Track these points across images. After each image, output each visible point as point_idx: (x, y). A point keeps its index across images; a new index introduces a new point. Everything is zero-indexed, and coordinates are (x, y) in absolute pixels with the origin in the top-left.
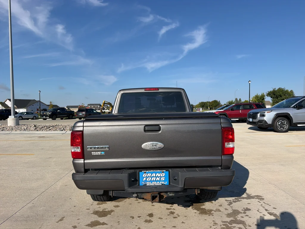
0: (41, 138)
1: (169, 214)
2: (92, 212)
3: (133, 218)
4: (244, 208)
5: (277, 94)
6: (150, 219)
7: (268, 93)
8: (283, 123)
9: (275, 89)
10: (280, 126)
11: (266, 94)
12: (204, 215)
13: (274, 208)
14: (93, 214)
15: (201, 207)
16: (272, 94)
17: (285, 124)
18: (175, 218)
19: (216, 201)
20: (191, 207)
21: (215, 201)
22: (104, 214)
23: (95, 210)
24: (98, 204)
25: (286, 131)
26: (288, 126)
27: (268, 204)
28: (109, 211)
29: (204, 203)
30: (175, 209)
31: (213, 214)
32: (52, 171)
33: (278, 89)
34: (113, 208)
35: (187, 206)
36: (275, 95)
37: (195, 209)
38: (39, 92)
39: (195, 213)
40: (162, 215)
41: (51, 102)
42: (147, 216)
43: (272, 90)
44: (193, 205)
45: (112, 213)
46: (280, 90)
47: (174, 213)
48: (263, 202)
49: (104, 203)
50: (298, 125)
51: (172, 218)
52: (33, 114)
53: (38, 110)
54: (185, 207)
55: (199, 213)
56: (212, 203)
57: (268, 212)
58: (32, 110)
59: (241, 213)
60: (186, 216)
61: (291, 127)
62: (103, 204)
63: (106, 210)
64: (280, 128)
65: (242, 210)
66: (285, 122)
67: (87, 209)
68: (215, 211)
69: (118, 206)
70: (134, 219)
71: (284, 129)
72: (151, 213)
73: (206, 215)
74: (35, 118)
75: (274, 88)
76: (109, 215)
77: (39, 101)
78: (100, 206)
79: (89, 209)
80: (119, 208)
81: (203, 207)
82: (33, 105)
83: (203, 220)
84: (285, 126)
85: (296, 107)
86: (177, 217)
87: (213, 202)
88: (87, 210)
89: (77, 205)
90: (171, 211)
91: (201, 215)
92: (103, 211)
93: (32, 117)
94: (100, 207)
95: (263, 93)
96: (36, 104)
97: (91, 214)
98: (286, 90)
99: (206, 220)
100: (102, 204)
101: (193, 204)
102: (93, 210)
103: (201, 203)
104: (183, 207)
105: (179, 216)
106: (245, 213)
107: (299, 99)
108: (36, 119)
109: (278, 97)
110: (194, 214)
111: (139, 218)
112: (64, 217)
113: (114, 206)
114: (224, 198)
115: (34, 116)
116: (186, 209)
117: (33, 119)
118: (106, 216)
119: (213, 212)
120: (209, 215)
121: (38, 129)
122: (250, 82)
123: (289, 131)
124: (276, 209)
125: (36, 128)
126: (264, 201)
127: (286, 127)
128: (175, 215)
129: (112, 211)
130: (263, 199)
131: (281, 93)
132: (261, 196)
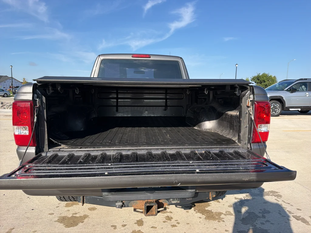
0: (6, 117)
1: (165, 220)
2: (56, 219)
3: (115, 227)
4: (260, 210)
5: (261, 79)
6: (140, 229)
7: (252, 78)
8: (275, 106)
9: (260, 74)
10: (272, 110)
11: (251, 79)
12: (212, 222)
13: (298, 209)
14: (59, 222)
15: (206, 209)
16: (256, 79)
17: (277, 108)
18: (174, 226)
19: (224, 199)
20: (193, 208)
21: (222, 199)
22: (74, 222)
23: (61, 215)
24: (67, 206)
25: (278, 116)
26: (280, 110)
27: (289, 204)
28: (81, 217)
29: (209, 203)
30: (171, 212)
31: (224, 219)
32: (12, 157)
33: (262, 75)
34: (88, 212)
35: (188, 207)
36: (259, 80)
37: (198, 212)
38: (11, 67)
39: (200, 218)
40: (155, 222)
41: (24, 79)
42: (135, 223)
43: (256, 75)
44: (195, 206)
45: (86, 220)
46: (264, 75)
47: (172, 218)
48: (282, 201)
49: (75, 204)
50: (290, 109)
51: (170, 226)
52: (4, 91)
53: (10, 87)
54: (185, 209)
55: (205, 219)
56: (219, 202)
57: (293, 215)
58: (4, 88)
59: (259, 217)
60: (189, 224)
61: (284, 112)
62: (74, 206)
63: (77, 215)
64: (273, 111)
65: (260, 212)
66: (277, 106)
67: (49, 214)
68: (225, 215)
69: (94, 209)
70: (116, 230)
71: (276, 113)
72: (140, 218)
73: (214, 221)
74: (6, 95)
75: (258, 73)
76: (81, 224)
77: (11, 77)
78: (69, 208)
79: (53, 214)
80: (95, 212)
81: (208, 208)
82: (4, 82)
83: (212, 229)
84: (277, 109)
85: (290, 91)
86: (177, 225)
87: (220, 200)
88: (49, 216)
89: (37, 207)
90: (168, 216)
91: (207, 220)
92: (72, 217)
93: (3, 95)
94: (69, 211)
95: (248, 78)
96: (8, 80)
97: (55, 221)
98: (270, 75)
99: (215, 229)
100: (72, 205)
101: (195, 204)
102: (59, 215)
103: (205, 203)
104: (183, 209)
105: (178, 223)
106: (264, 217)
107: (293, 82)
108: (7, 97)
109: (262, 83)
110: (199, 220)
111: (123, 228)
112: (14, 228)
113: (89, 209)
114: (233, 195)
115: (5, 93)
116: (187, 212)
117: (4, 96)
118: (77, 225)
119: (222, 216)
120: (218, 221)
121: (5, 107)
122: (237, 66)
123: (280, 116)
124: (301, 210)
125: (3, 106)
126: (282, 199)
127: (279, 111)
128: (173, 222)
129: (85, 217)
130: (281, 196)
131: (265, 78)
132: (277, 192)
